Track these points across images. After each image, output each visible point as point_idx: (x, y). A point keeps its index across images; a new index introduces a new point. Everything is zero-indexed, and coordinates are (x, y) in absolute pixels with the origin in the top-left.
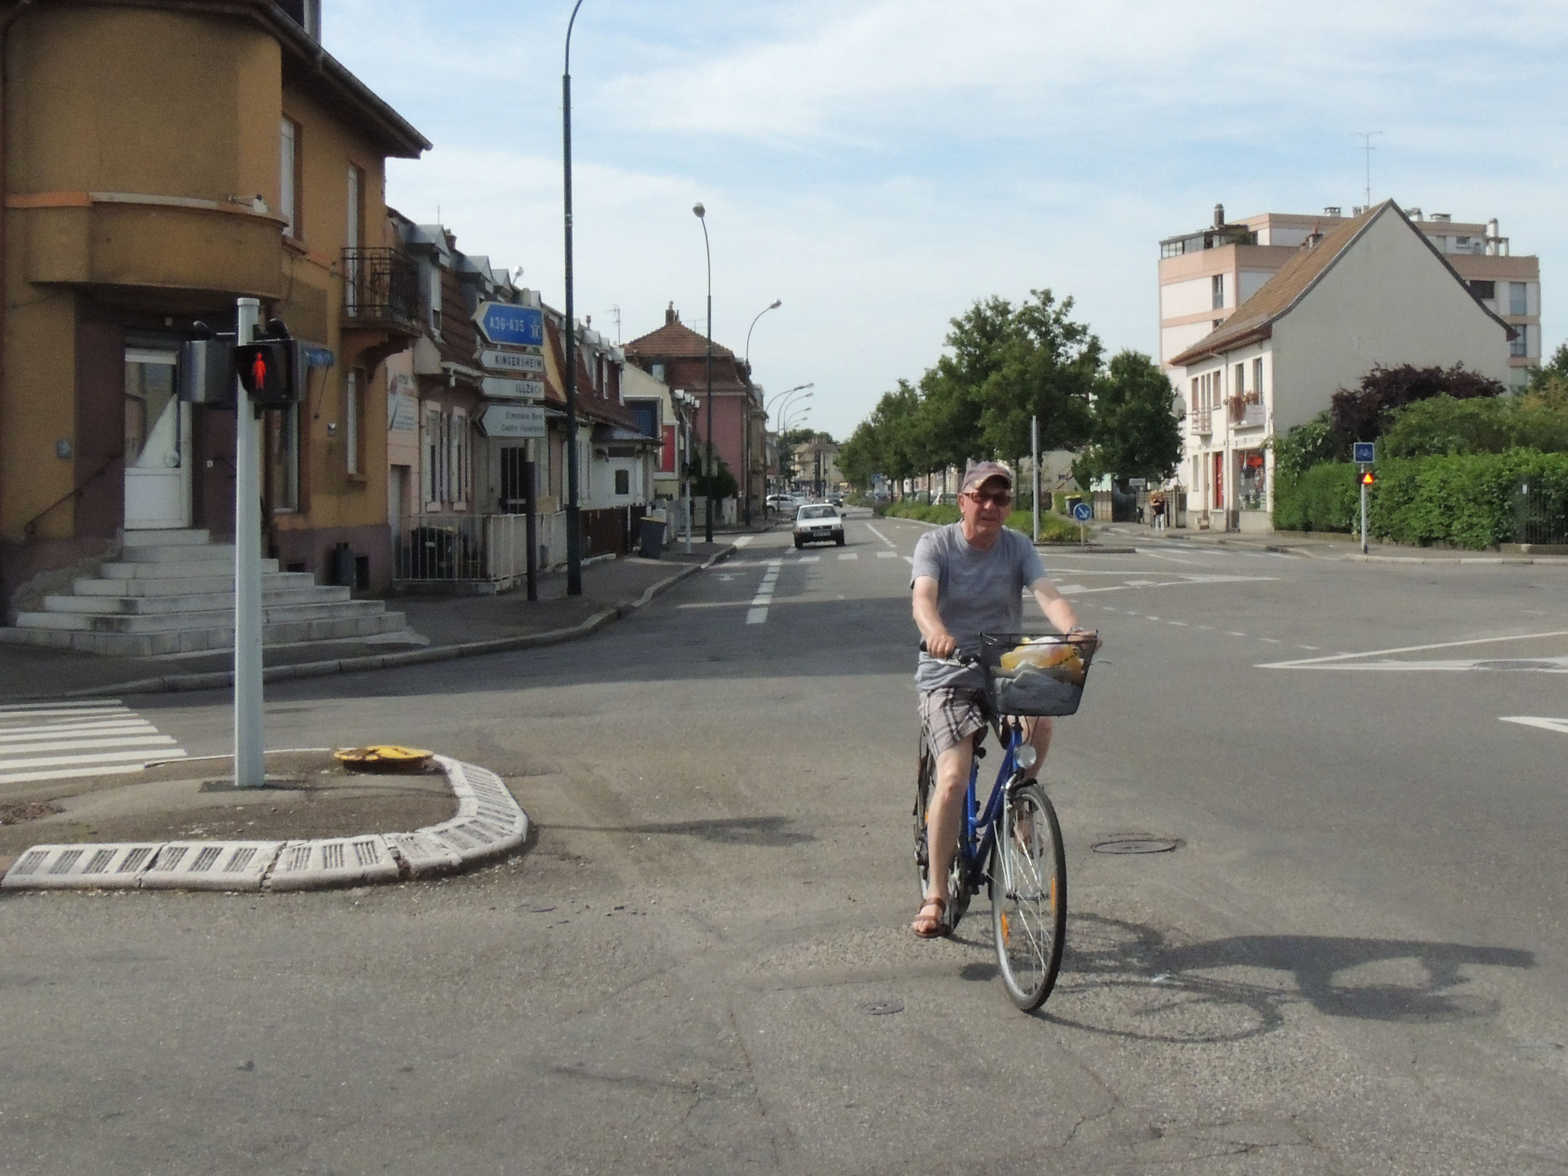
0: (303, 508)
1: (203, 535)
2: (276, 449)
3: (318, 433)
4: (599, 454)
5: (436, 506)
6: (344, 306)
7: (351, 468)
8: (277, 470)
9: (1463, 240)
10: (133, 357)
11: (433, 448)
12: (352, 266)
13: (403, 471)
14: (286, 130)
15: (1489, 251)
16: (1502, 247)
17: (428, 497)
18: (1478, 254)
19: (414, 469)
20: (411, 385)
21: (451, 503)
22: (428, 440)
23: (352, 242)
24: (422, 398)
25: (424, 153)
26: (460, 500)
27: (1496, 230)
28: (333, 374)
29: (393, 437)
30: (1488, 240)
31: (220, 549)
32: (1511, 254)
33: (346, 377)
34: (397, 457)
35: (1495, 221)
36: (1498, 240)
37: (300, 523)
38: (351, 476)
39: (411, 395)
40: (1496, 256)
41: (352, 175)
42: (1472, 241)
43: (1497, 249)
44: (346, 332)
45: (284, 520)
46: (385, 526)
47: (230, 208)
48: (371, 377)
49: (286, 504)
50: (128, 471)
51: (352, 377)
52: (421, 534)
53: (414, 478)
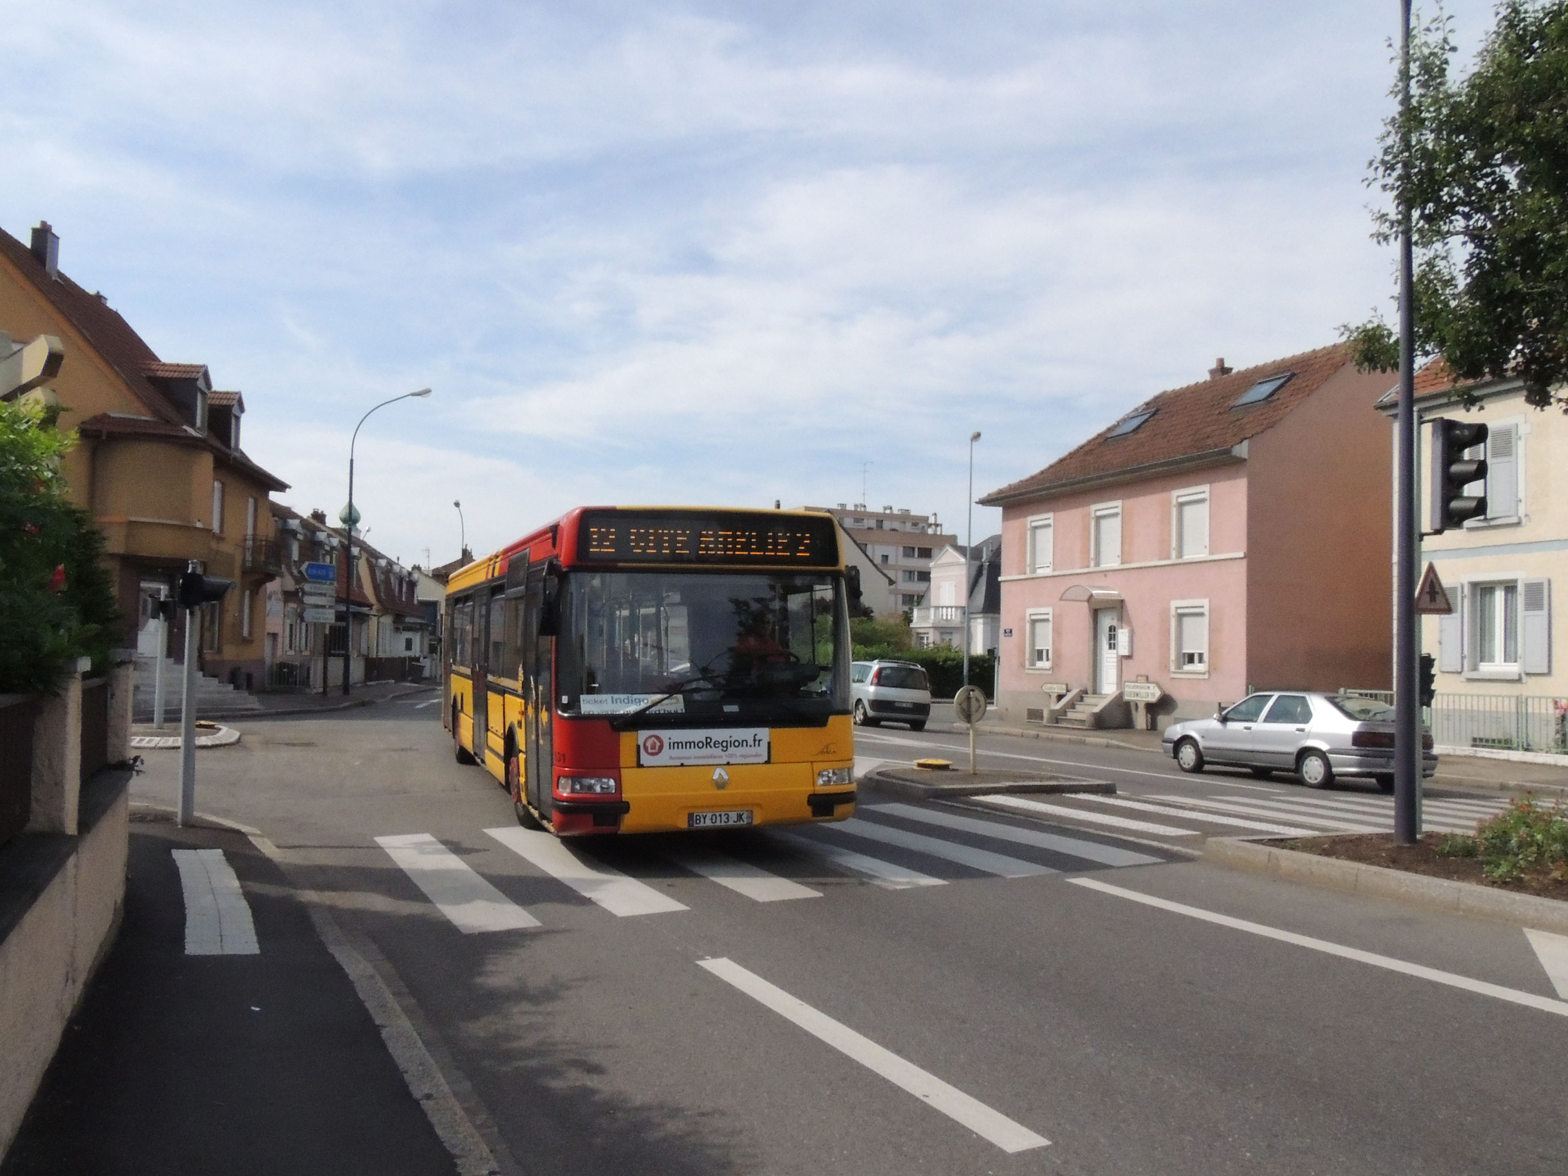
0: (220, 651)
1: (172, 660)
2: (207, 624)
3: (229, 618)
4: (397, 630)
5: (292, 653)
6: (244, 560)
7: (245, 632)
8: (207, 635)
9: (915, 525)
10: (144, 585)
11: (291, 625)
12: (250, 543)
13: (274, 636)
14: (217, 485)
15: (930, 531)
16: (939, 528)
17: (287, 648)
18: (924, 533)
19: (280, 635)
20: (280, 596)
21: (301, 652)
22: (288, 622)
23: (250, 531)
24: (286, 602)
25: (287, 490)
26: (306, 649)
27: (936, 519)
28: (237, 592)
29: (269, 620)
30: (930, 525)
31: (176, 667)
32: (944, 533)
33: (244, 593)
34: (270, 629)
35: (935, 514)
36: (937, 525)
37: (217, 658)
38: (245, 638)
39: (280, 600)
40: (935, 535)
41: (251, 500)
42: (921, 525)
43: (936, 531)
44: (245, 572)
45: (208, 655)
46: (262, 661)
47: (187, 524)
48: (257, 593)
49: (212, 648)
50: (139, 632)
51: (247, 593)
52: (282, 665)
53: (280, 640)
